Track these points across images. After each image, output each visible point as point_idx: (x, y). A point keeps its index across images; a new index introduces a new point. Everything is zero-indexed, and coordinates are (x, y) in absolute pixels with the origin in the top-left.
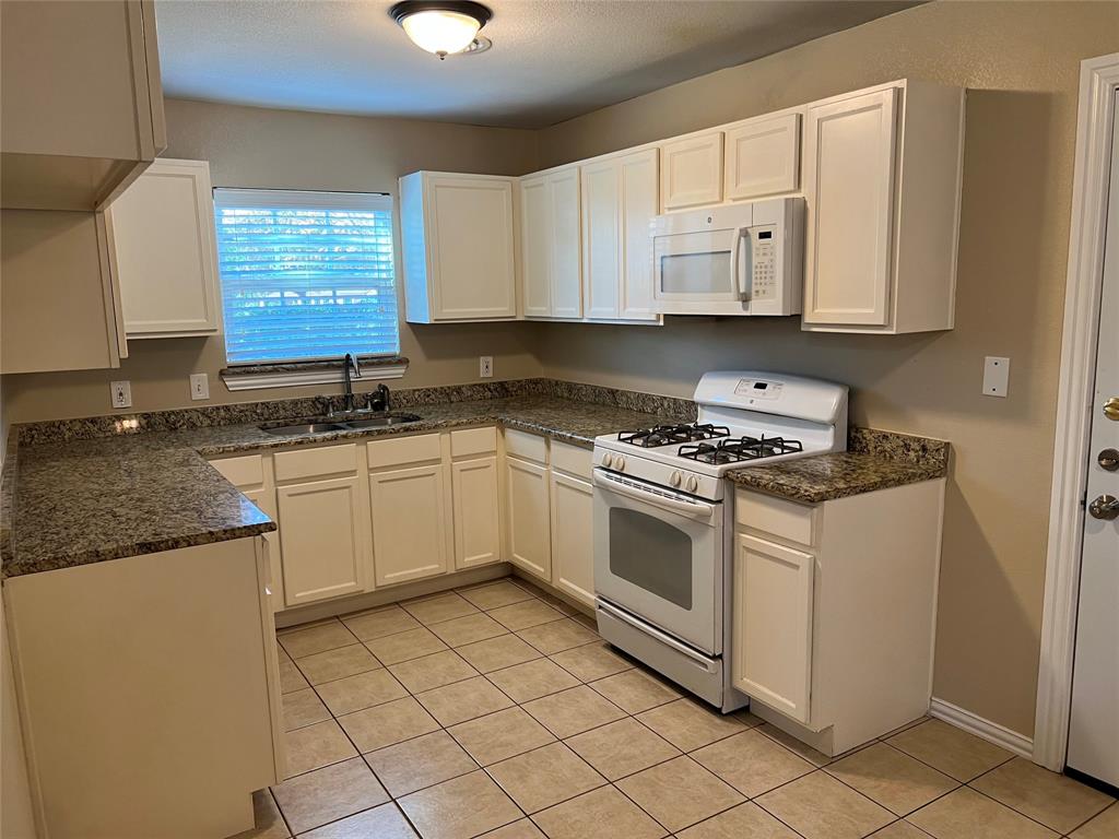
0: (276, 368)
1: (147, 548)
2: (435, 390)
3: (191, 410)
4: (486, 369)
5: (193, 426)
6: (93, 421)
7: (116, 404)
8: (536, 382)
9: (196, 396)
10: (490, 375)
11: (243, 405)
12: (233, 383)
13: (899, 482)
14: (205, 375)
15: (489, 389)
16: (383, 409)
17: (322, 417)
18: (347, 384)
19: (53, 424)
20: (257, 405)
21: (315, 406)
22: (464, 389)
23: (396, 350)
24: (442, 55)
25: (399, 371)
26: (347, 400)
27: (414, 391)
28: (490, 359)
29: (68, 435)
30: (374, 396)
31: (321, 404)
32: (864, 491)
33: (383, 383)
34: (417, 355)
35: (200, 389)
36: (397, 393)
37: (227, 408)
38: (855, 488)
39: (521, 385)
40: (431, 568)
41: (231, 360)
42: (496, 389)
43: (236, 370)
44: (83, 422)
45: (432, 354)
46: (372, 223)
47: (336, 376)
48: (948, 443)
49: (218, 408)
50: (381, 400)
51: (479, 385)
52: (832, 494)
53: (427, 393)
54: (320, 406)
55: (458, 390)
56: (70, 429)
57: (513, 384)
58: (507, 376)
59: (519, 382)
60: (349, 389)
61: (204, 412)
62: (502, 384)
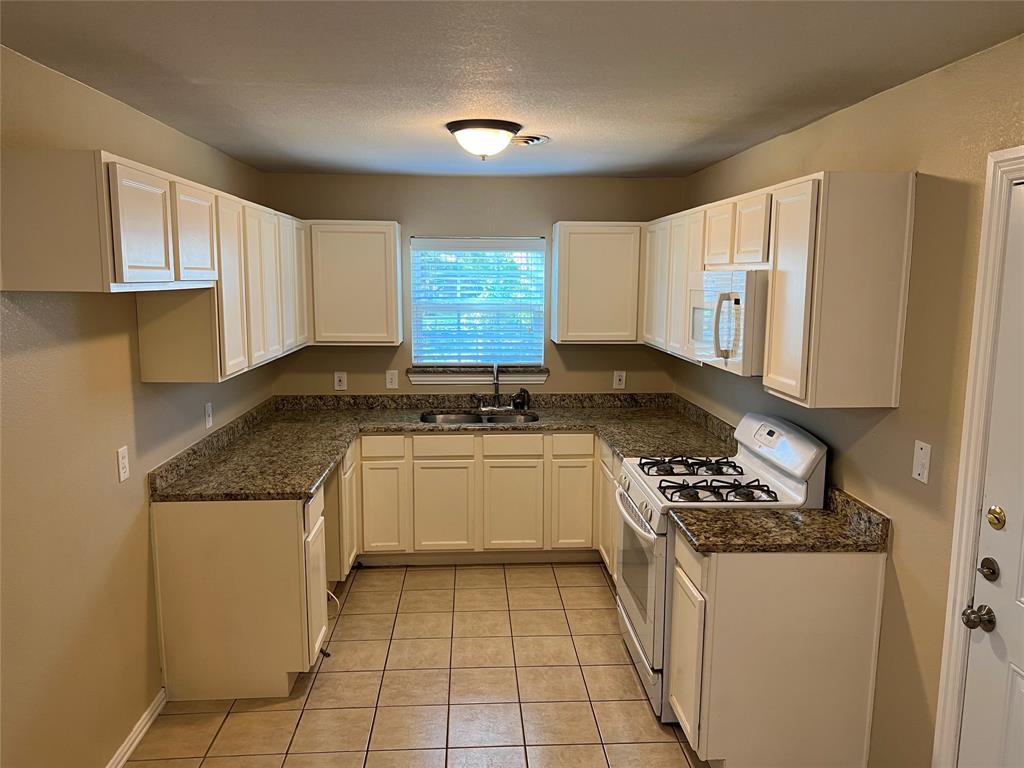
0: (445, 370)
1: (230, 497)
2: (570, 396)
3: (384, 396)
4: (618, 381)
5: (384, 407)
6: (321, 398)
7: (337, 388)
8: (666, 396)
9: (389, 386)
10: (623, 387)
11: (419, 395)
12: (415, 379)
13: (813, 549)
14: (396, 371)
15: (620, 400)
16: (523, 408)
17: (474, 410)
18: (497, 386)
19: (296, 398)
20: (429, 396)
21: (472, 401)
22: (596, 397)
23: (541, 362)
24: (483, 157)
25: (542, 378)
26: (496, 399)
27: (552, 395)
28: (624, 374)
29: (304, 405)
30: (518, 396)
31: (477, 400)
32: (764, 551)
33: (525, 387)
34: (558, 367)
35: (392, 381)
36: (537, 396)
37: (408, 397)
38: (752, 546)
39: (651, 398)
40: (530, 543)
41: (415, 362)
42: (625, 400)
43: (417, 369)
44: (315, 398)
45: (570, 366)
46: (524, 261)
47: (489, 379)
48: (888, 520)
49: (402, 396)
50: (522, 401)
51: (610, 395)
52: (722, 547)
53: (563, 397)
54: (476, 401)
55: (591, 397)
56: (306, 402)
57: (643, 396)
58: (637, 389)
59: (649, 395)
60: (497, 390)
61: (392, 398)
62: (632, 396)
